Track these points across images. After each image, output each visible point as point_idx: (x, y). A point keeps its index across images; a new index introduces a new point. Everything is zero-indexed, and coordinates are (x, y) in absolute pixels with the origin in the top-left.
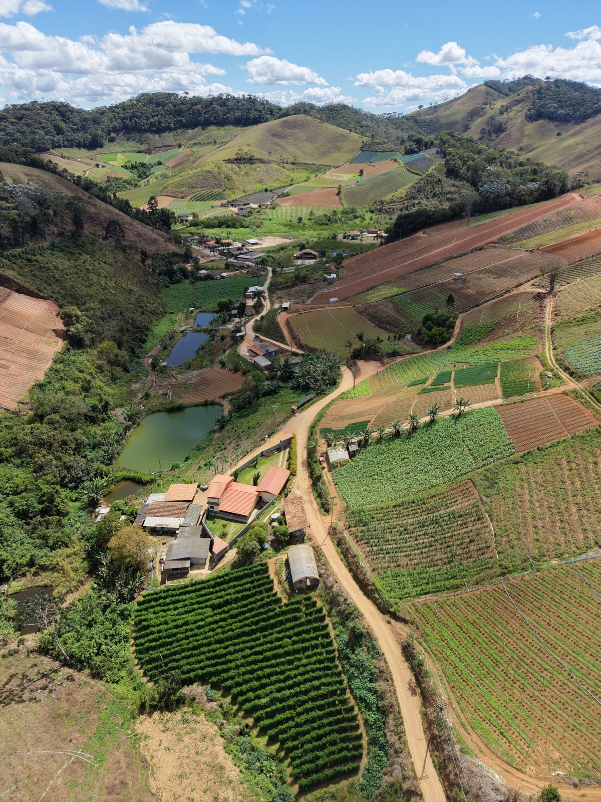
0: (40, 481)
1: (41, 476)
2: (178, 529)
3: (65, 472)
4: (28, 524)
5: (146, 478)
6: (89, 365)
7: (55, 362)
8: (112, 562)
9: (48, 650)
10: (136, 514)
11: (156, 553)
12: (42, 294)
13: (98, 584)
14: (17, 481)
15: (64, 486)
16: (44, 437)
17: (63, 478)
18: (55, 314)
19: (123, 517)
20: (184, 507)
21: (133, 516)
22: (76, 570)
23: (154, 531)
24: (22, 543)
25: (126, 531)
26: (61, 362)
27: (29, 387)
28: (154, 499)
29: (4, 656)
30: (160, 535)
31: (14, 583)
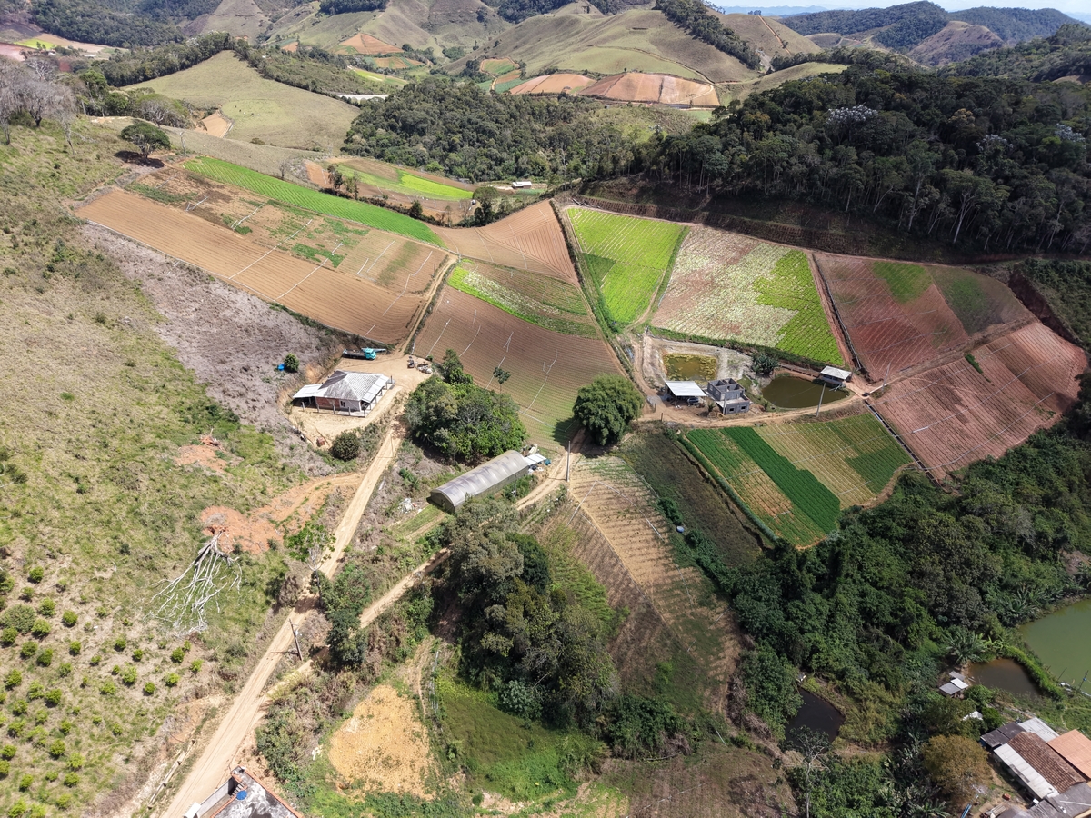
0: (909, 589)
1: (915, 585)
2: (1040, 800)
3: (944, 599)
4: (865, 627)
7: (1029, 442)
8: (922, 757)
9: (797, 786)
11: (985, 799)
12: (1075, 336)
13: (891, 766)
15: (933, 613)
16: (948, 541)
17: (937, 605)
18: (1076, 372)
19: (976, 714)
20: (1071, 780)
23: (1004, 770)
27: (974, 459)
29: (758, 748)
30: (1009, 782)
31: (812, 680)
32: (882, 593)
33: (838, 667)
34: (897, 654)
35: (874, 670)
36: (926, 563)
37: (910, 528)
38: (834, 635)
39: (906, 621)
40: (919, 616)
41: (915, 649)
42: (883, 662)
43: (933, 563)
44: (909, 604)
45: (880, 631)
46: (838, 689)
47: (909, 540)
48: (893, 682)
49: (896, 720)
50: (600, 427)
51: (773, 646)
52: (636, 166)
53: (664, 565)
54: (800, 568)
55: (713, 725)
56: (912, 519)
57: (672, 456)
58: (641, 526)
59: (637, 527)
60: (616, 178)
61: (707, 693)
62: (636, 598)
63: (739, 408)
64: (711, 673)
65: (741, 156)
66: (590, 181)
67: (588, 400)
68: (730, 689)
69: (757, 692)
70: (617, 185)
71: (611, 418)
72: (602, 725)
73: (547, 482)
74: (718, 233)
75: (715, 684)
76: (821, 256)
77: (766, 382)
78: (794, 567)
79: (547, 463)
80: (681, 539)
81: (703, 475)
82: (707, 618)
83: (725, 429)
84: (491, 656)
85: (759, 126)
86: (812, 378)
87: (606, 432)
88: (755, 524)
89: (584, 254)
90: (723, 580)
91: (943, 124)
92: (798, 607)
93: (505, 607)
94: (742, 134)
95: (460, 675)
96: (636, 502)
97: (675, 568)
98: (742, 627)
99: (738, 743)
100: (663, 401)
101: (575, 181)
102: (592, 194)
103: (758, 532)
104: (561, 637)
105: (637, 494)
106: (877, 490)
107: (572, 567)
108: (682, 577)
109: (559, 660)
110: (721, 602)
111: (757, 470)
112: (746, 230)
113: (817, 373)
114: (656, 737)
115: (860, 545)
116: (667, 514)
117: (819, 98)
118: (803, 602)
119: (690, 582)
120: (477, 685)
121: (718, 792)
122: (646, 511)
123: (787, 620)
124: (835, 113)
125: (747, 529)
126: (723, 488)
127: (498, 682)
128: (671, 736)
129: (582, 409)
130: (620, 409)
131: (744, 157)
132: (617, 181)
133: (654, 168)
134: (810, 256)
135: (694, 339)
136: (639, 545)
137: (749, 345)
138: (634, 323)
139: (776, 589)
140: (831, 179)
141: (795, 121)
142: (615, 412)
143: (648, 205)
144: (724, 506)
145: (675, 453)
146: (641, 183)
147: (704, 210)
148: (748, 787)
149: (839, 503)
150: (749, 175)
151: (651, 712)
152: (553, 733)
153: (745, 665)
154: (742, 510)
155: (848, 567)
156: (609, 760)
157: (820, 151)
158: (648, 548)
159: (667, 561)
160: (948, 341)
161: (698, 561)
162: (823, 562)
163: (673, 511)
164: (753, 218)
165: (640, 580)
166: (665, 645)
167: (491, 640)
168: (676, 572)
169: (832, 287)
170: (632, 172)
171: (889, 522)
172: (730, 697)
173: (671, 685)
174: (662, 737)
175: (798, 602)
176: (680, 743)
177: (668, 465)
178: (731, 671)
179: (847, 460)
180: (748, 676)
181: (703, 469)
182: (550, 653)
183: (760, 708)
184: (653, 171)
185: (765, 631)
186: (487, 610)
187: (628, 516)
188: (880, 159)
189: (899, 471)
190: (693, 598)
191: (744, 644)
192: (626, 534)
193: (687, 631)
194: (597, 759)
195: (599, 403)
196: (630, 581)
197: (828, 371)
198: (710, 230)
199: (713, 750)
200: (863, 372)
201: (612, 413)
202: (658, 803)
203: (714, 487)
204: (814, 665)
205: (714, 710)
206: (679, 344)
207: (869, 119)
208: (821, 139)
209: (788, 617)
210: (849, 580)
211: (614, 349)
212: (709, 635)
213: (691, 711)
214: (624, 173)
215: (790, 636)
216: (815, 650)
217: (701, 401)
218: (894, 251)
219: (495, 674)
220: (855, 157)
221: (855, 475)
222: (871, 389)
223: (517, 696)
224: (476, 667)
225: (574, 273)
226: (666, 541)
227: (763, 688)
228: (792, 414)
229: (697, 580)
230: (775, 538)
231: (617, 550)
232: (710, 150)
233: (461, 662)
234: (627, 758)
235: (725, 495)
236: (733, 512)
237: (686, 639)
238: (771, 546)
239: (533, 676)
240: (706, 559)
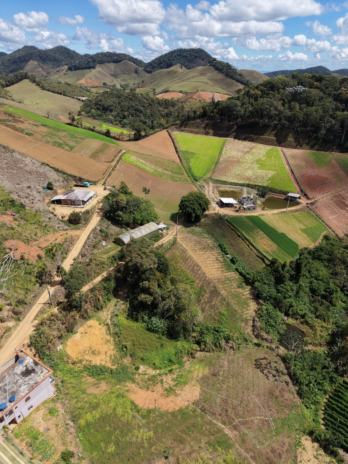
0: (331, 280)
1: (333, 278)
4: (313, 297)
8: (343, 348)
9: (286, 361)
13: (328, 353)
14: (320, 273)
15: (342, 290)
22: (321, 337)
24: (305, 304)
29: (267, 347)
31: (290, 319)
32: (320, 282)
33: (301, 313)
34: (328, 307)
35: (318, 314)
36: (338, 269)
37: (330, 255)
38: (299, 300)
39: (331, 293)
40: (337, 291)
41: (335, 306)
42: (321, 311)
43: (341, 269)
44: (332, 285)
45: (320, 298)
46: (302, 323)
47: (330, 260)
48: (326, 318)
49: (329, 334)
50: (191, 213)
51: (272, 304)
52: (204, 115)
53: (221, 271)
54: (283, 270)
55: (246, 338)
56: (331, 251)
57: (223, 227)
58: (210, 255)
59: (209, 255)
60: (195, 120)
61: (243, 324)
62: (209, 284)
63: (252, 208)
64: (244, 316)
65: (249, 108)
66: (184, 121)
67: (186, 201)
68: (253, 323)
69: (266, 323)
70: (196, 123)
71: (196, 208)
72: (195, 337)
73: (167, 236)
74: (240, 142)
75: (246, 321)
76: (285, 150)
77: (263, 200)
78: (280, 269)
79: (167, 229)
80: (229, 260)
81: (237, 234)
82: (241, 293)
83: (247, 216)
84: (143, 306)
85: (256, 96)
86: (283, 198)
87: (194, 215)
88: (261, 254)
89: (182, 151)
90: (248, 276)
91: (334, 95)
92: (282, 287)
93: (149, 282)
94: (249, 100)
95: (128, 315)
96: (208, 245)
97: (226, 272)
98: (257, 296)
99: (258, 345)
100: (219, 206)
101: (178, 122)
102: (185, 127)
103: (263, 257)
104: (175, 296)
105: (208, 242)
106: (314, 241)
107: (180, 270)
108: (229, 276)
109: (175, 307)
110: (248, 287)
111: (261, 233)
112: (252, 140)
113: (286, 196)
114: (220, 342)
115: (308, 263)
116: (222, 250)
117: (282, 84)
118: (285, 285)
119: (233, 278)
120: (137, 320)
121: (250, 364)
122: (212, 249)
123: (278, 293)
124: (290, 89)
125: (258, 256)
126: (247, 239)
127: (146, 318)
128: (227, 342)
129: (183, 205)
130: (200, 205)
131: (251, 109)
132: (196, 121)
133: (212, 114)
134: (280, 150)
135: (231, 184)
136: (210, 262)
137: (255, 186)
138: (205, 177)
139: (272, 279)
140: (288, 116)
141: (272, 94)
142: (198, 206)
143: (209, 131)
144: (247, 247)
145: (225, 226)
146: (206, 122)
147: (233, 132)
148: (264, 362)
149: (298, 246)
150: (253, 116)
151: (217, 331)
152: (172, 341)
153: (260, 312)
154: (255, 248)
155: (304, 271)
156: (199, 352)
157: (283, 105)
158: (214, 263)
159: (222, 269)
160: (341, 183)
161: (237, 269)
162: (293, 269)
163: (225, 248)
164: (255, 135)
165: (210, 277)
166: (223, 304)
167: (143, 297)
168: (227, 274)
169: (290, 162)
170: (202, 117)
171: (320, 253)
172: (253, 326)
173: (226, 321)
174: (223, 343)
175: (282, 285)
176: (231, 345)
177: (222, 231)
178: (254, 316)
179: (301, 229)
180: (262, 316)
181: (237, 232)
182: (170, 303)
183: (267, 330)
184: (212, 116)
185: (268, 298)
186: (141, 284)
187: (204, 250)
188: (309, 108)
189: (324, 234)
190: (235, 285)
191: (258, 304)
192: (204, 257)
193: (233, 298)
194: (193, 352)
195: (191, 202)
196: (206, 277)
197: (290, 194)
198: (236, 140)
199: (246, 348)
200: (306, 195)
201: (196, 206)
202: (222, 369)
203: (243, 239)
204: (290, 313)
205: (246, 332)
206: (225, 186)
207: (304, 91)
208: (283, 100)
209: (278, 291)
210: (305, 277)
211: (196, 187)
212: (243, 300)
213: (236, 332)
214: (199, 118)
215: (280, 299)
216: (291, 306)
217: (235, 205)
218: (316, 147)
219: (145, 315)
220: (298, 107)
221: (305, 235)
222: (309, 202)
223: (155, 324)
224: (136, 311)
225: (178, 158)
226: (222, 261)
227: (268, 322)
228: (276, 211)
229: (236, 277)
230: (270, 259)
231: (200, 264)
232: (236, 106)
233: (129, 310)
234: (207, 352)
235: (247, 242)
236: (251, 249)
237: (232, 302)
238: (269, 263)
239: (162, 316)
240: (240, 269)
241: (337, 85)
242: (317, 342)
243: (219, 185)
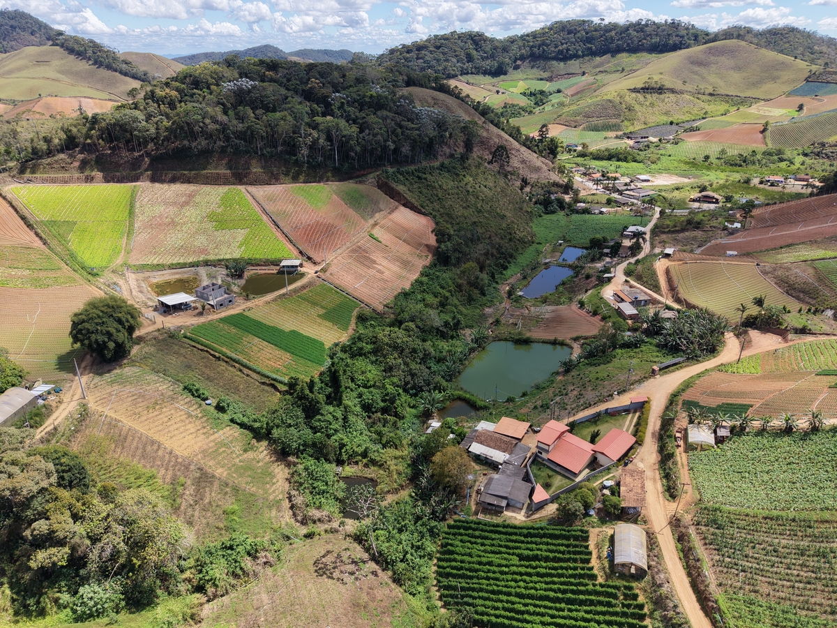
0: (387, 380)
1: (389, 377)
2: (501, 464)
3: (409, 378)
4: (369, 417)
5: (480, 403)
6: (450, 283)
7: (422, 274)
8: (432, 476)
9: (362, 540)
10: (464, 436)
11: (475, 481)
12: (423, 210)
13: (416, 494)
14: (369, 375)
15: (406, 391)
16: (399, 341)
17: (407, 383)
18: (430, 230)
19: (451, 436)
20: (512, 444)
21: (461, 437)
22: (399, 474)
23: (478, 459)
24: (361, 434)
25: (451, 450)
26: (427, 276)
27: (396, 293)
28: (484, 426)
29: (326, 531)
30: (483, 465)
31: (347, 468)
32: (372, 389)
33: (360, 450)
34: (395, 424)
35: (384, 440)
36: (391, 360)
37: (374, 343)
38: (351, 430)
39: (392, 401)
40: (399, 395)
41: (403, 418)
42: (387, 434)
43: (395, 359)
44: (390, 389)
45: (379, 415)
46: (366, 466)
47: (376, 351)
48: (398, 442)
49: (409, 465)
50: (104, 342)
51: (311, 456)
52: (70, 144)
53: (204, 434)
54: (311, 391)
55: (286, 533)
56: (374, 337)
57: (183, 351)
58: (173, 412)
59: (169, 413)
60: (54, 156)
61: (274, 512)
62: (187, 468)
63: (227, 302)
64: (271, 497)
65: (164, 123)
66: (27, 161)
67: (83, 321)
68: (290, 501)
69: (311, 493)
70: (56, 161)
71: (113, 331)
72: (189, 580)
73: (62, 407)
74: (165, 186)
75: (277, 504)
76: (252, 189)
77: (242, 282)
78: (307, 392)
79: (57, 391)
80: (212, 409)
81: (214, 356)
82: (254, 459)
83: (221, 319)
84: (49, 575)
85: (171, 100)
86: (275, 272)
87: (111, 345)
88: (268, 377)
89: (42, 221)
90: (257, 425)
91: (303, 90)
92: (320, 420)
93: (48, 519)
94: (159, 107)
95: (16, 613)
96: (162, 394)
97: (214, 433)
98: (283, 453)
99: (309, 536)
100: (161, 314)
101: (11, 164)
102: (33, 172)
103: (272, 382)
104: (122, 522)
105: (160, 388)
106: (345, 329)
107: (115, 467)
108: (222, 438)
109: (127, 544)
110: (261, 443)
111: (256, 340)
112: (188, 181)
113: (278, 268)
114: (243, 565)
115: (347, 365)
116: (193, 395)
117: (212, 77)
118: (322, 415)
119: (230, 438)
120: (42, 613)
121: (307, 576)
122: (173, 399)
123: (315, 433)
124: (228, 86)
125: (263, 383)
126: (234, 360)
127: (65, 597)
128: (255, 558)
129: (80, 331)
130: (120, 321)
131: (166, 123)
132: (56, 158)
133: (89, 141)
134: (244, 190)
135: (172, 267)
136: (176, 426)
137: (219, 260)
138: (113, 266)
139: (299, 413)
140: (241, 132)
141: (199, 95)
142: (116, 325)
143: (93, 173)
144: (239, 373)
145: (184, 348)
146: (81, 156)
147: (146, 170)
148: (329, 560)
149: (323, 344)
150: (175, 137)
151: (231, 548)
152: (143, 612)
153: (296, 478)
154: (254, 371)
155: (345, 381)
156: (206, 606)
157: (225, 112)
158: (185, 425)
159: (205, 430)
160: (355, 228)
161: (232, 421)
162: (327, 385)
163: (197, 390)
164: (190, 170)
165: (186, 454)
166: (226, 493)
167: (41, 558)
168: (217, 435)
169: (267, 208)
170: (68, 149)
171: (360, 344)
172: (292, 507)
173: (242, 521)
174: (248, 563)
175: (319, 417)
176: (265, 560)
177: (182, 358)
178: (287, 489)
179: (319, 316)
180: (301, 484)
181: (212, 352)
182: (116, 539)
183: (317, 503)
184: (89, 144)
185: (301, 448)
186: (27, 533)
187: (157, 407)
188: (270, 114)
189: (355, 313)
190: (237, 449)
191: (289, 465)
192: (161, 422)
193: (241, 475)
194: (194, 611)
195: (96, 321)
196: (177, 458)
197: (284, 263)
198: (157, 185)
199: (292, 551)
200: (309, 258)
201: (112, 327)
202: (262, 612)
203: (226, 362)
204: (345, 457)
205: (283, 523)
206: (160, 273)
207: (254, 87)
208: (223, 104)
209: (315, 430)
210: (348, 390)
211: (100, 288)
212: (260, 471)
213: (265, 532)
214: (61, 151)
215: (321, 443)
216: (342, 446)
217: (193, 305)
218: (302, 178)
219: (59, 592)
220: (252, 115)
221: (328, 324)
222: (318, 268)
223: (91, 598)
224: (33, 595)
225: (37, 239)
226: (200, 415)
227: (314, 488)
228: (270, 297)
229: (236, 434)
230: (286, 381)
231: (156, 437)
232: (135, 120)
233: (13, 600)
234: (222, 596)
235: (237, 365)
236: (248, 375)
237: (242, 482)
238: (285, 388)
239: (104, 573)
240: (239, 417)
241: (303, 74)
242: (395, 486)
243: (148, 274)
